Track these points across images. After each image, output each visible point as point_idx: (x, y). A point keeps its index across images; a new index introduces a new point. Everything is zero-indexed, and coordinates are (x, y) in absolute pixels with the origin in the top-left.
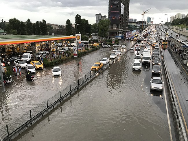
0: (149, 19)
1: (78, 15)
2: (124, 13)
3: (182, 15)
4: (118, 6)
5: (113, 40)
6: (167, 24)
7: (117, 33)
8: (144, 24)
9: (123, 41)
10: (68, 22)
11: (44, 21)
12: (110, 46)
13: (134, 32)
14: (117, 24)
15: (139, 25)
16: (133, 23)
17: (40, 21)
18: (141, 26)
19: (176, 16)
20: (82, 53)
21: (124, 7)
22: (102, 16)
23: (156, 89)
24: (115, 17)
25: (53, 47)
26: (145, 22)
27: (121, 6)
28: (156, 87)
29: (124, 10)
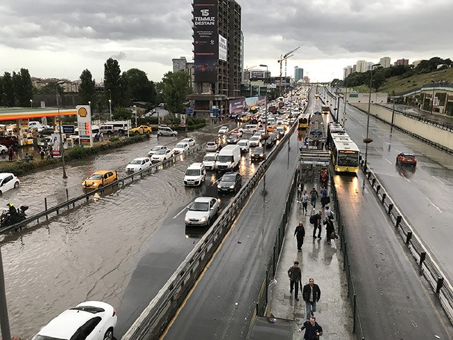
0: (300, 72)
1: (110, 61)
2: (228, 59)
3: (367, 65)
4: (212, 42)
5: (183, 118)
6: (335, 83)
7: (211, 102)
8: (285, 84)
9: (218, 122)
10: (86, 75)
11: (25, 72)
12: (176, 132)
13: (251, 102)
14: (210, 83)
15: (273, 86)
16: (256, 80)
17: (14, 73)
18: (277, 87)
19: (355, 66)
20: (92, 150)
21: (228, 44)
22: (187, 64)
23: (193, 222)
24: (206, 67)
25: (25, 137)
26: (288, 80)
27: (220, 41)
28: (192, 218)
29: (228, 52)
